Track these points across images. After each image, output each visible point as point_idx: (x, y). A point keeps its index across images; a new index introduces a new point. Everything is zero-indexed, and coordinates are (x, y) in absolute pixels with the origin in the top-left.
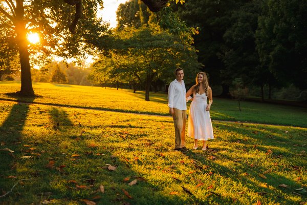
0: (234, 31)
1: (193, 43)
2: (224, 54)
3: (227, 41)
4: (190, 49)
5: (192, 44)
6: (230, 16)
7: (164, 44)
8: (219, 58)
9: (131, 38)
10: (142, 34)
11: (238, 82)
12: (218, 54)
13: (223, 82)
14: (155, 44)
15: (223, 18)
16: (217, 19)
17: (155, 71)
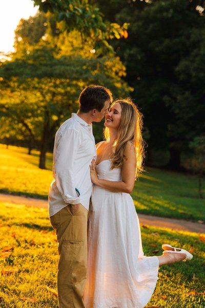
0: (193, 62)
1: (125, 74)
2: (175, 99)
3: (182, 77)
4: (118, 85)
5: (122, 77)
6: (188, 37)
7: (73, 72)
8: (167, 105)
9: (17, 60)
10: (36, 55)
11: (200, 144)
12: (166, 98)
13: (171, 145)
14: (58, 71)
15: (177, 40)
16: (167, 42)
17: (55, 118)
